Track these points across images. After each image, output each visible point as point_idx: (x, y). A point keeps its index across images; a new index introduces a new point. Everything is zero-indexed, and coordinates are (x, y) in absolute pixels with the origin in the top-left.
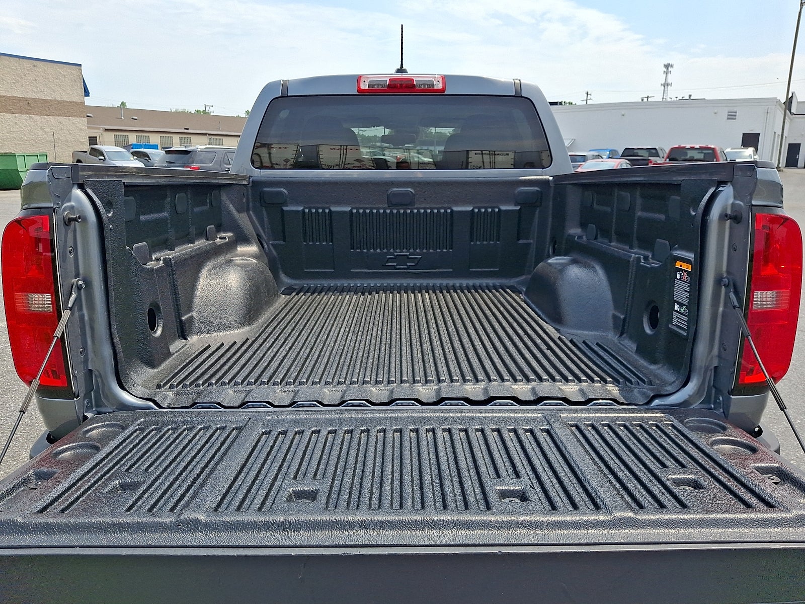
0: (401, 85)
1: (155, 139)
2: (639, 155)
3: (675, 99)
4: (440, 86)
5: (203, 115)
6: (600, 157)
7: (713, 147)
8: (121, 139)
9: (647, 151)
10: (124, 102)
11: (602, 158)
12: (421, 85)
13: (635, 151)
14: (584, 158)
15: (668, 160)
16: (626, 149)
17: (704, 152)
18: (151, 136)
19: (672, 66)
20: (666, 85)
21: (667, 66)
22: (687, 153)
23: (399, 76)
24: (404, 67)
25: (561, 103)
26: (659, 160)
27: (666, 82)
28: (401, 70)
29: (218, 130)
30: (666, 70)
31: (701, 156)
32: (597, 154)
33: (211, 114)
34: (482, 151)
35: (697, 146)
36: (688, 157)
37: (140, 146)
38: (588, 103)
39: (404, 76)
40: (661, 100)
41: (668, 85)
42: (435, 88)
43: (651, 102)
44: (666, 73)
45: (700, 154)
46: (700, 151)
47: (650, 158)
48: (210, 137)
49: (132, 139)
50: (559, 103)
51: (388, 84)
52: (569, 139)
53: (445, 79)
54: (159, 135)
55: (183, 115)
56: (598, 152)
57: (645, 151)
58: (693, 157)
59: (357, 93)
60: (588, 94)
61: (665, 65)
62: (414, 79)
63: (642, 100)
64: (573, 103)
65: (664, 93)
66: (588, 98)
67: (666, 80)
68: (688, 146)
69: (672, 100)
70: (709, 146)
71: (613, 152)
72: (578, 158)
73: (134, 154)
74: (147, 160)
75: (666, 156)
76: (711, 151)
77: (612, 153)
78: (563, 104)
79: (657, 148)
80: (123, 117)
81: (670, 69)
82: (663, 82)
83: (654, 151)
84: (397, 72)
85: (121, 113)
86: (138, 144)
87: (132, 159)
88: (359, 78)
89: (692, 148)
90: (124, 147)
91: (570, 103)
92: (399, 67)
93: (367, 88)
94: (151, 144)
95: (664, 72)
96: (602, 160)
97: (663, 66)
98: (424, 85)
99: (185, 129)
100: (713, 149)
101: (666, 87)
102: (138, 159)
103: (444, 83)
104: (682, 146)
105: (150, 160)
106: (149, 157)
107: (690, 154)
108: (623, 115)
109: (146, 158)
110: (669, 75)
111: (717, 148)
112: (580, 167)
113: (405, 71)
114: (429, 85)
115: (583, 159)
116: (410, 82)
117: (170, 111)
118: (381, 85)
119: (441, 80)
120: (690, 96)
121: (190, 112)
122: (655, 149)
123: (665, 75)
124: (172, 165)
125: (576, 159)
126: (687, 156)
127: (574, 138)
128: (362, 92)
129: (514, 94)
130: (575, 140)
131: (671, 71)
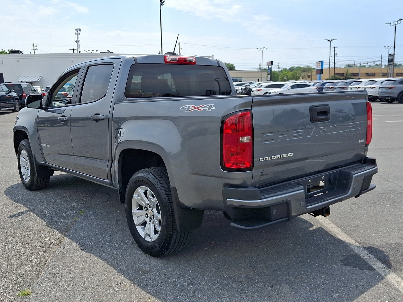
19: (80, 30)
20: (78, 42)
21: (77, 30)
27: (78, 40)
30: (76, 32)
42: (193, 62)
44: (77, 34)
51: (177, 60)
52: (38, 76)
53: (196, 58)
59: (165, 63)
60: (34, 46)
61: (75, 29)
62: (187, 58)
67: (77, 38)
81: (79, 32)
82: (76, 40)
93: (169, 61)
95: (76, 33)
110: (79, 35)
127: (42, 75)
128: (167, 63)
129: (217, 65)
130: (42, 76)
131: (79, 33)
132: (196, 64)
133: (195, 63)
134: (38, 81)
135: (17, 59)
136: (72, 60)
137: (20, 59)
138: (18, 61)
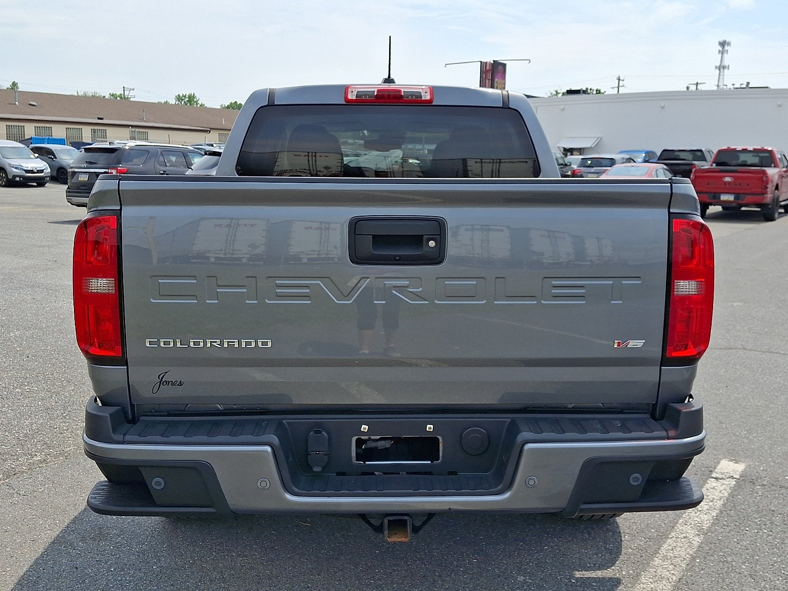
0: (389, 95)
1: (59, 132)
2: (681, 157)
3: (732, 87)
4: (428, 97)
5: (121, 101)
6: (631, 161)
7: (770, 149)
8: (15, 131)
9: (691, 154)
10: (16, 82)
11: (635, 162)
12: (409, 96)
13: (676, 153)
14: (612, 162)
15: (714, 165)
16: (664, 150)
17: (762, 155)
18: (54, 127)
19: (729, 44)
20: (721, 68)
21: (723, 44)
22: (738, 156)
23: (386, 86)
24: (392, 77)
25: (585, 92)
26: (706, 165)
27: (722, 64)
28: (389, 80)
29: (142, 120)
30: (721, 49)
31: (756, 160)
32: (628, 156)
33: (131, 99)
34: (481, 159)
35: (750, 148)
36: (739, 162)
37: (42, 141)
38: (620, 92)
39: (391, 86)
40: (716, 88)
41: (724, 67)
42: (423, 98)
43: (701, 91)
44: (722, 52)
45: (754, 158)
46: (755, 154)
47: (694, 162)
48: (133, 129)
49: (30, 131)
50: (582, 92)
51: (375, 94)
52: (595, 137)
53: (433, 90)
54: (64, 126)
55: (94, 101)
56: (628, 154)
57: (688, 154)
58: (746, 162)
59: (345, 103)
60: (619, 80)
61: (720, 43)
62: (402, 90)
63: (688, 88)
64: (602, 91)
65: (719, 78)
66: (621, 85)
67: (721, 61)
68: (739, 148)
69: (728, 87)
70: (766, 148)
71: (650, 154)
72: (604, 162)
73: (35, 150)
74: (51, 158)
75: (712, 160)
76: (767, 155)
77: (648, 155)
78: (589, 91)
79: (703, 149)
80: (17, 103)
81: (726, 48)
82: (718, 64)
83: (699, 154)
84: (384, 83)
85: (16, 97)
86: (37, 137)
87: (32, 156)
88: (346, 88)
89: (745, 151)
90: (21, 142)
91: (598, 92)
92: (387, 77)
93: (354, 98)
94: (53, 137)
95: (719, 51)
96: (634, 164)
97: (718, 43)
98: (412, 96)
99: (99, 119)
100: (771, 152)
101: (722, 70)
102: (40, 156)
103: (432, 94)
104: (732, 147)
105: (56, 158)
106: (54, 155)
107: (743, 158)
108: (663, 108)
109: (51, 156)
110: (725, 55)
111: (775, 150)
112: (604, 174)
113: (392, 81)
114: (417, 97)
115: (610, 163)
116: (397, 93)
117: (76, 94)
118: (368, 95)
119: (428, 91)
120: (748, 83)
121: (104, 97)
122: (701, 151)
123: (720, 55)
124: (93, 166)
125: (601, 163)
126: (739, 159)
127: (600, 136)
128: (349, 102)
129: (502, 106)
130: (601, 138)
131: (727, 51)
132: (433, 104)
133: (430, 101)
134: (593, 146)
135: (560, 105)
136: (662, 105)
137: (566, 105)
138: (563, 110)
